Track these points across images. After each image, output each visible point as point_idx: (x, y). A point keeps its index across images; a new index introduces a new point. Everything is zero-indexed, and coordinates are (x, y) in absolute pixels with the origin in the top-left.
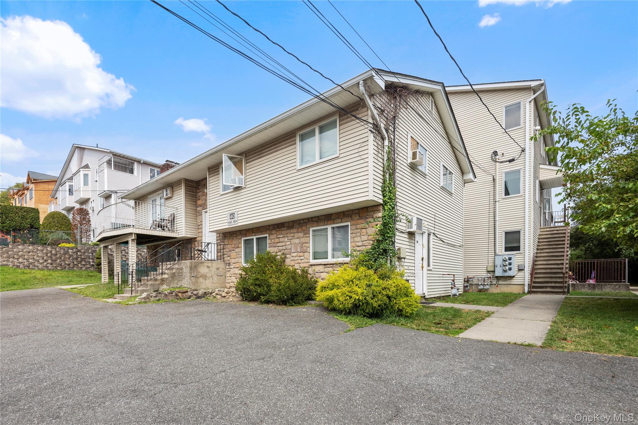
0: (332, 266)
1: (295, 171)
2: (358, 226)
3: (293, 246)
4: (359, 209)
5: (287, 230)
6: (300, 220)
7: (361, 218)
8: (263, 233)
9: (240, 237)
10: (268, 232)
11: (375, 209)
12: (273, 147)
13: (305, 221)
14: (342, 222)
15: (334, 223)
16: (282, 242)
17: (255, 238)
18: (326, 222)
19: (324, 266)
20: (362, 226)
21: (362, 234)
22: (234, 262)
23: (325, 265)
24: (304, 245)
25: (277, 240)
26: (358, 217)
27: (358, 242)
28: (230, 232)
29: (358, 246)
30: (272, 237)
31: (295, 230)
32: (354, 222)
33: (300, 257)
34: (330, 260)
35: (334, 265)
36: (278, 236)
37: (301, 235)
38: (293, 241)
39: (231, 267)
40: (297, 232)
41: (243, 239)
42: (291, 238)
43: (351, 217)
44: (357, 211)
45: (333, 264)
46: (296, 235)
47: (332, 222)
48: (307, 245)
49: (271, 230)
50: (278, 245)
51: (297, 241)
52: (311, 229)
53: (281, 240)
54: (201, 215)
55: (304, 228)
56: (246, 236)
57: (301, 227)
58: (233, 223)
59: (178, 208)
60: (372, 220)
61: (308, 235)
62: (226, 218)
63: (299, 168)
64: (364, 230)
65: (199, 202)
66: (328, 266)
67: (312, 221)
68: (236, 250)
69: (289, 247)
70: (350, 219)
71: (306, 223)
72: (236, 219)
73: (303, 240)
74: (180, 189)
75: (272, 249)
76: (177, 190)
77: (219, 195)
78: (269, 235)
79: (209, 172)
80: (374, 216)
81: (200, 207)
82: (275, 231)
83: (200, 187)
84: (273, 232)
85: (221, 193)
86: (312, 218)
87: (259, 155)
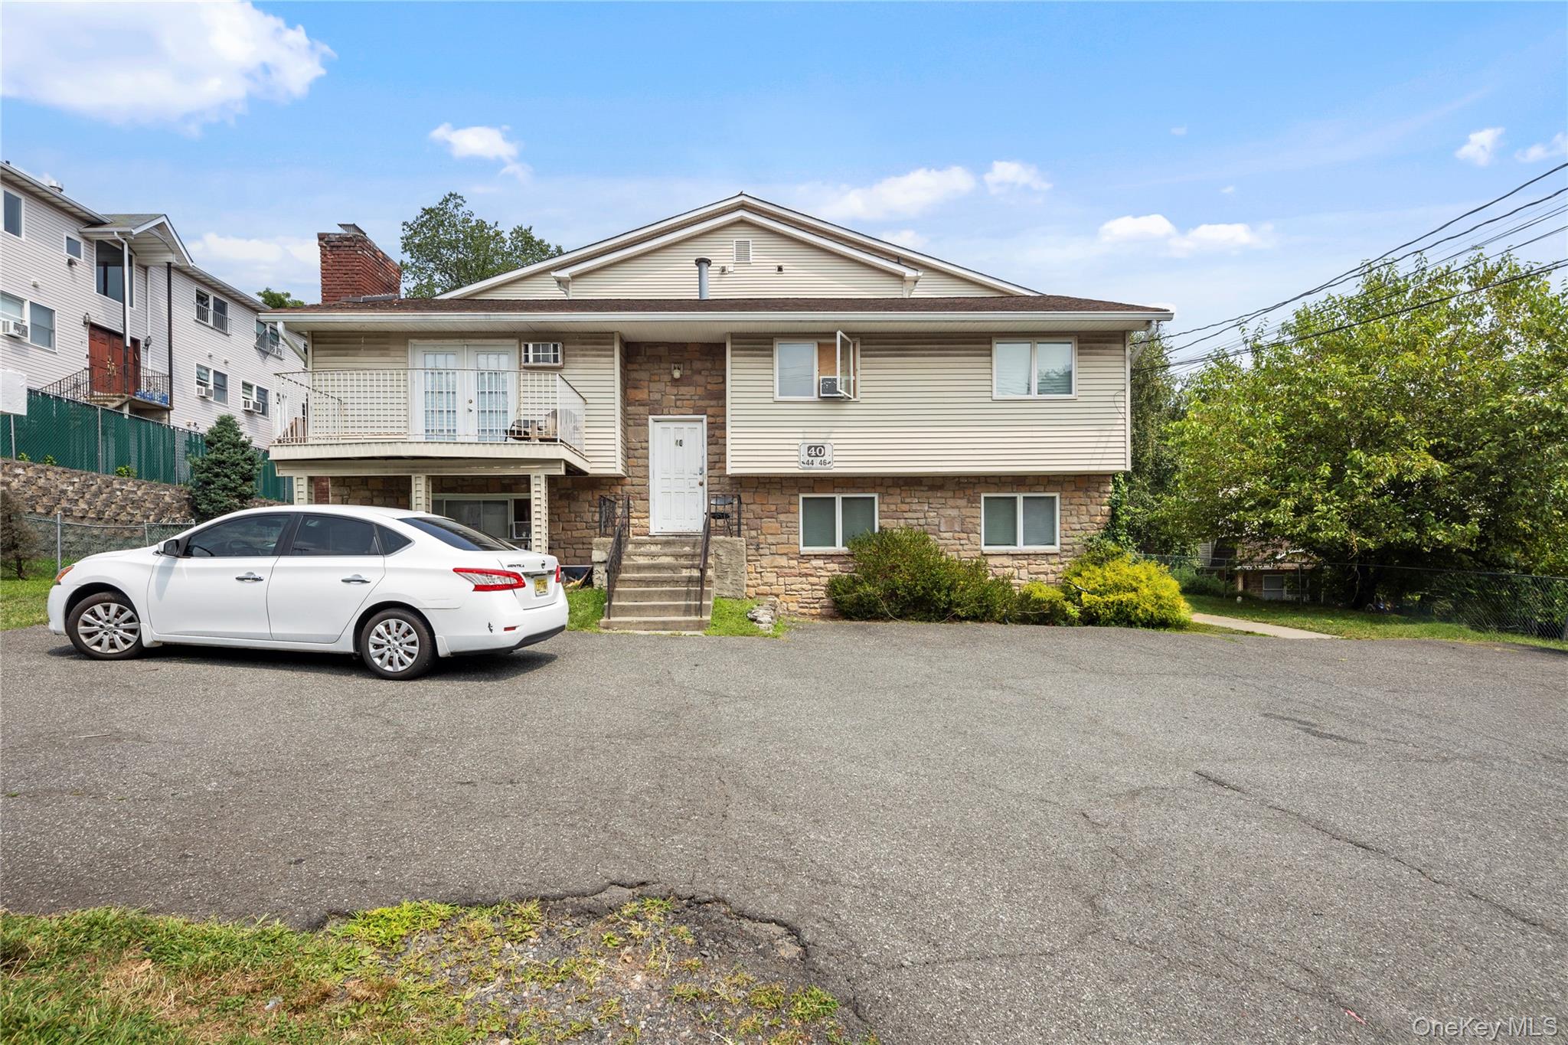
0: (1027, 557)
1: (988, 400)
2: (1074, 501)
3: (943, 520)
4: (1075, 476)
5: (928, 491)
6: (959, 477)
7: (1078, 489)
8: (866, 490)
9: (795, 491)
10: (879, 489)
11: (1101, 479)
13: (970, 480)
14: (1045, 491)
15: (1030, 491)
16: (915, 511)
17: (839, 499)
18: (1015, 487)
19: (1011, 557)
20: (1082, 501)
21: (1081, 513)
22: (774, 542)
23: (1012, 555)
24: (967, 519)
25: (905, 507)
26: (1074, 488)
27: (1074, 523)
28: (758, 478)
29: (1075, 530)
30: (887, 499)
31: (950, 494)
32: (1065, 494)
33: (960, 539)
34: (1021, 547)
35: (1031, 557)
36: (907, 500)
37: (962, 502)
38: (941, 511)
40: (954, 498)
41: (801, 496)
42: (940, 506)
43: (1062, 485)
44: (1073, 480)
45: (1028, 555)
46: (951, 502)
47: (1027, 488)
48: (976, 521)
49: (888, 487)
50: (906, 515)
51: (954, 513)
52: (983, 496)
53: (914, 507)
54: (646, 424)
55: (969, 492)
57: (963, 489)
58: (817, 464)
59: (591, 401)
60: (1096, 495)
61: (978, 505)
62: (795, 452)
63: (997, 396)
64: (1084, 508)
66: (1020, 557)
67: (986, 482)
68: (782, 517)
69: (936, 521)
70: (1059, 488)
71: (975, 484)
72: (827, 458)
73: (966, 512)
74: (599, 356)
75: (890, 523)
76: (584, 356)
77: (771, 401)
78: (882, 495)
79: (732, 344)
80: (1101, 490)
81: (641, 408)
82: (898, 491)
83: (640, 359)
84: (890, 491)
85: (778, 398)
86: (986, 477)
87: (898, 350)
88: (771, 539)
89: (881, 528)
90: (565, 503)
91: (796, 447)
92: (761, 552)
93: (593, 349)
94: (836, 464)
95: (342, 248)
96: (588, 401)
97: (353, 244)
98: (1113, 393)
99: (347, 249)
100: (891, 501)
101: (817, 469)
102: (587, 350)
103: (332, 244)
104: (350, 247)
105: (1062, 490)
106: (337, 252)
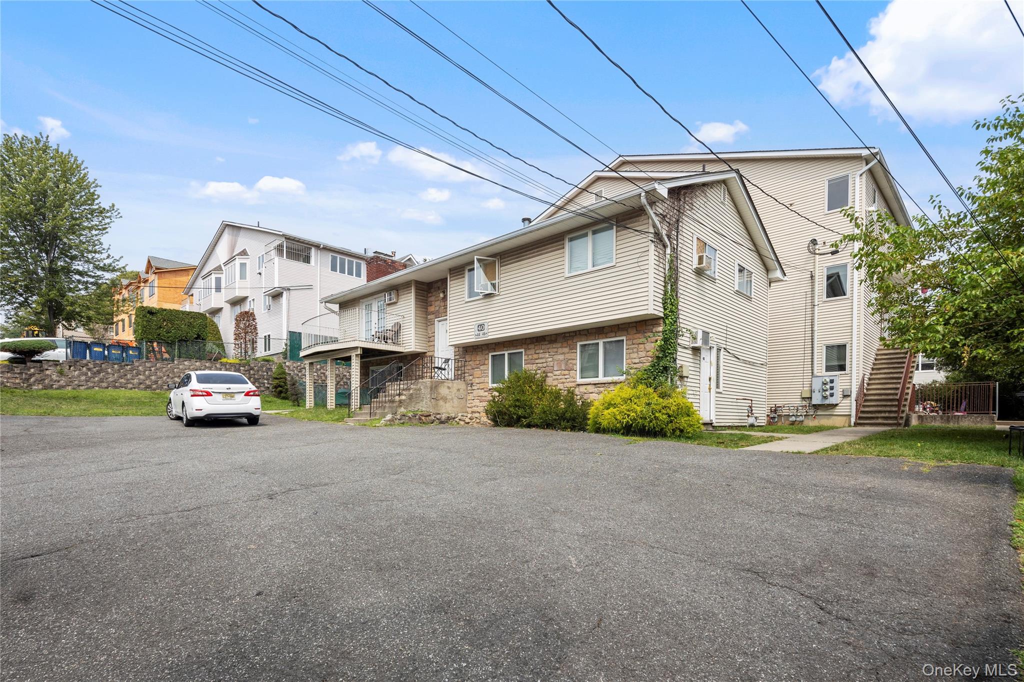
0: (603, 385)
1: (563, 278)
2: (635, 341)
3: (556, 363)
4: (636, 322)
5: (548, 344)
6: (565, 333)
7: (638, 332)
8: (518, 347)
9: (487, 352)
10: (524, 346)
11: (655, 322)
12: (536, 250)
13: (571, 334)
14: (616, 336)
15: (607, 338)
16: (541, 358)
17: (506, 353)
18: (597, 335)
19: (594, 386)
20: (641, 341)
21: (640, 350)
23: (595, 384)
24: (569, 361)
25: (536, 356)
26: (635, 331)
27: (635, 358)
28: (473, 346)
29: (635, 363)
30: (529, 352)
31: (559, 345)
32: (630, 337)
33: (565, 375)
34: (601, 379)
35: (606, 385)
36: (537, 352)
37: (566, 350)
38: (555, 357)
39: (474, 388)
40: (561, 347)
41: (490, 354)
42: (553, 354)
43: (627, 330)
44: (635, 325)
45: (604, 384)
46: (560, 350)
47: (604, 336)
48: (574, 362)
49: (528, 344)
50: (537, 361)
51: (561, 357)
52: (579, 344)
53: (541, 356)
54: (434, 324)
55: (570, 342)
56: (495, 351)
57: (566, 341)
58: (481, 335)
59: (405, 316)
60: (651, 334)
61: (575, 351)
62: (473, 330)
63: (567, 275)
64: (642, 346)
65: (431, 309)
66: (599, 385)
67: (580, 334)
68: (482, 367)
69: (551, 364)
70: (625, 333)
71: (573, 336)
72: (486, 331)
73: (568, 356)
74: (407, 294)
75: (530, 367)
76: (404, 294)
77: (464, 302)
78: (526, 350)
79: (450, 274)
80: (654, 330)
81: (432, 316)
82: (533, 346)
83: (432, 290)
84: (530, 346)
85: (467, 300)
86: (580, 331)
87: (518, 258)
88: (477, 381)
91: (473, 327)
93: (405, 291)
98: (638, 255)
100: (530, 353)
101: (482, 338)
105: (628, 334)
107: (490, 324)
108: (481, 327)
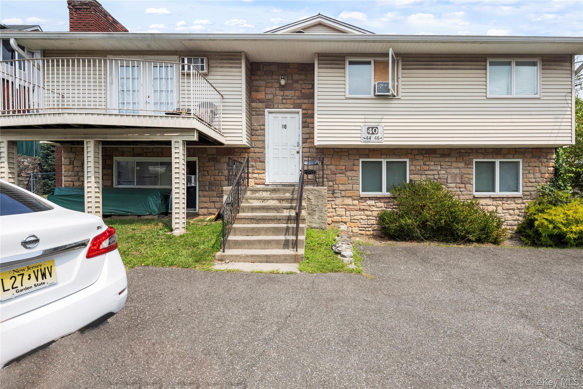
0: (502, 199)
1: (484, 98)
2: (532, 164)
3: (449, 176)
4: (532, 149)
5: (440, 157)
6: (460, 149)
7: (534, 157)
9: (357, 157)
10: (410, 156)
11: (549, 151)
12: (451, 63)
13: (467, 151)
14: (513, 158)
15: (504, 158)
16: (432, 170)
17: (384, 162)
18: (495, 155)
19: (492, 199)
20: (536, 164)
21: (536, 172)
22: (344, 189)
23: (492, 198)
24: (465, 176)
25: (426, 168)
26: (531, 156)
27: (531, 178)
28: (334, 149)
29: (532, 182)
30: (415, 163)
31: (454, 159)
32: (525, 160)
33: (460, 188)
34: (498, 193)
35: (504, 199)
36: (428, 163)
37: (462, 165)
38: (448, 170)
40: (456, 162)
41: (361, 160)
42: (447, 167)
43: (523, 154)
44: (530, 150)
46: (454, 165)
47: (502, 156)
48: (470, 176)
49: (415, 155)
50: (426, 172)
51: (457, 171)
52: (474, 160)
53: (432, 167)
54: (264, 115)
55: (466, 158)
56: (369, 158)
57: (462, 156)
58: (373, 139)
60: (545, 160)
61: (472, 166)
62: (359, 131)
63: (489, 96)
64: (537, 168)
65: (261, 96)
66: (497, 199)
67: (477, 152)
68: (349, 173)
69: (446, 176)
70: (522, 156)
71: (470, 153)
72: (380, 135)
73: (464, 171)
74: (231, 67)
75: (416, 178)
76: (222, 67)
77: (343, 97)
78: (411, 160)
79: (318, 60)
80: (549, 157)
81: (260, 104)
82: (422, 157)
83: (259, 73)
84: (417, 157)
85: (348, 96)
86: (477, 149)
87: (426, 65)
88: (342, 187)
89: (411, 181)
90: (212, 163)
91: (359, 128)
92: (336, 195)
93: (228, 63)
94: (385, 139)
95: (82, 10)
96: (225, 97)
97: (88, 7)
98: (564, 94)
99: (85, 10)
100: (417, 164)
101: (373, 142)
102: (224, 63)
103: (76, 7)
104: (87, 9)
105: (524, 158)
106: (79, 12)
107: (385, 128)
108: (373, 130)
